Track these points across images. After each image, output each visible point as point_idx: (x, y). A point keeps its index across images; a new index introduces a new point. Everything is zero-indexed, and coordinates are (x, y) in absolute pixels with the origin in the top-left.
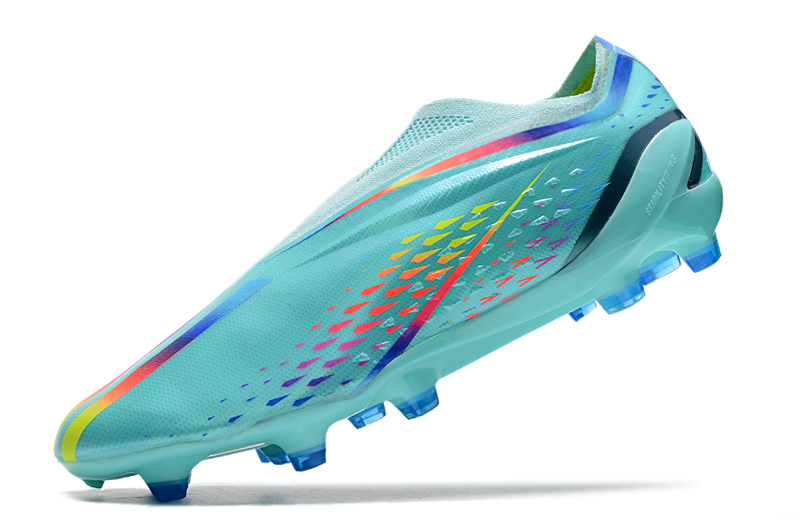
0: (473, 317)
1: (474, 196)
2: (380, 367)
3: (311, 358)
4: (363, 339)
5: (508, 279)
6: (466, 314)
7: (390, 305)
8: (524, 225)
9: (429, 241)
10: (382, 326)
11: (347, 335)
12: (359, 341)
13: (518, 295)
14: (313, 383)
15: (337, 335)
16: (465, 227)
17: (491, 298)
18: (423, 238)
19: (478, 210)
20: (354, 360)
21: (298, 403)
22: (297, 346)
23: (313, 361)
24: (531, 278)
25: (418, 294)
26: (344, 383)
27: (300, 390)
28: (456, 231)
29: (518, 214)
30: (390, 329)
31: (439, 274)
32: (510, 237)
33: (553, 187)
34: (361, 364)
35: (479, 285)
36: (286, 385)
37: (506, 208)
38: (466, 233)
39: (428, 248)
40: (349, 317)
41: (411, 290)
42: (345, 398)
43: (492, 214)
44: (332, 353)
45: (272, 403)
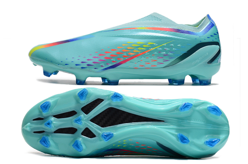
0: (136, 68)
1: (151, 40)
2: (106, 69)
3: (91, 59)
4: (105, 61)
5: (149, 63)
6: (134, 67)
7: (116, 56)
8: (159, 52)
9: (134, 45)
10: (112, 60)
11: (102, 58)
12: (104, 60)
13: (150, 68)
14: (88, 65)
15: (100, 56)
16: (144, 46)
17: (143, 66)
18: (133, 44)
19: (150, 43)
20: (101, 64)
21: (82, 68)
22: (90, 55)
23: (91, 60)
24: (155, 66)
25: (124, 56)
26: (95, 68)
27: (84, 65)
28: (141, 46)
29: (159, 49)
30: (113, 61)
31: (132, 54)
32: (154, 53)
33: (172, 46)
34: (102, 66)
35: (141, 61)
36: (82, 62)
37: (157, 46)
38: (144, 47)
39: (133, 47)
40: (105, 54)
41: (123, 55)
42: (94, 72)
43: (152, 46)
44: (96, 60)
45: (76, 65)
